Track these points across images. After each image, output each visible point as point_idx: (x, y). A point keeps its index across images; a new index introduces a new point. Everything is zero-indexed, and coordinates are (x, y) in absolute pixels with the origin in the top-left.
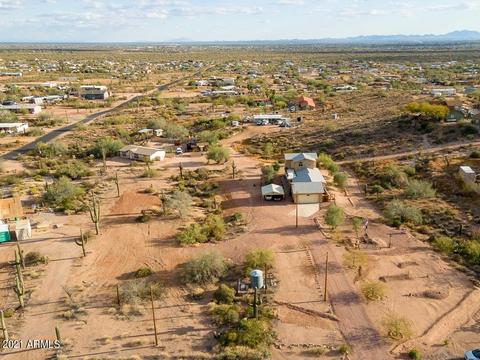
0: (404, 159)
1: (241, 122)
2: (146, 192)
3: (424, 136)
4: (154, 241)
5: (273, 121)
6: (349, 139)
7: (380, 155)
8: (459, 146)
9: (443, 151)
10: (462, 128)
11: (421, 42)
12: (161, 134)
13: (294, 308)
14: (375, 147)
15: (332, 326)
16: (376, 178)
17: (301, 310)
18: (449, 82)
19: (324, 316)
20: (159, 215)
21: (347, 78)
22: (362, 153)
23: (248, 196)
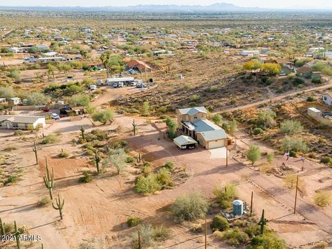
0: (261, 106)
1: (98, 86)
2: (61, 156)
3: (267, 88)
4: (114, 196)
5: (128, 83)
6: (209, 94)
7: (241, 105)
8: (296, 93)
9: (287, 98)
10: (293, 80)
11: (192, 12)
12: (18, 102)
13: (279, 222)
14: (235, 99)
15: (314, 228)
16: (250, 123)
17: (285, 222)
18: (239, 46)
19: (304, 223)
20: (95, 174)
21: (154, 43)
22: (227, 105)
23: (161, 148)
